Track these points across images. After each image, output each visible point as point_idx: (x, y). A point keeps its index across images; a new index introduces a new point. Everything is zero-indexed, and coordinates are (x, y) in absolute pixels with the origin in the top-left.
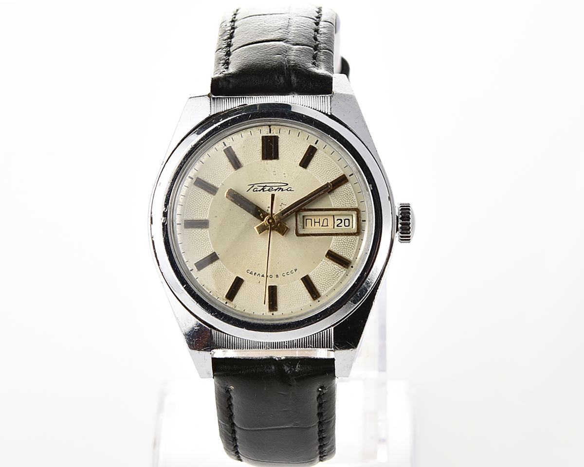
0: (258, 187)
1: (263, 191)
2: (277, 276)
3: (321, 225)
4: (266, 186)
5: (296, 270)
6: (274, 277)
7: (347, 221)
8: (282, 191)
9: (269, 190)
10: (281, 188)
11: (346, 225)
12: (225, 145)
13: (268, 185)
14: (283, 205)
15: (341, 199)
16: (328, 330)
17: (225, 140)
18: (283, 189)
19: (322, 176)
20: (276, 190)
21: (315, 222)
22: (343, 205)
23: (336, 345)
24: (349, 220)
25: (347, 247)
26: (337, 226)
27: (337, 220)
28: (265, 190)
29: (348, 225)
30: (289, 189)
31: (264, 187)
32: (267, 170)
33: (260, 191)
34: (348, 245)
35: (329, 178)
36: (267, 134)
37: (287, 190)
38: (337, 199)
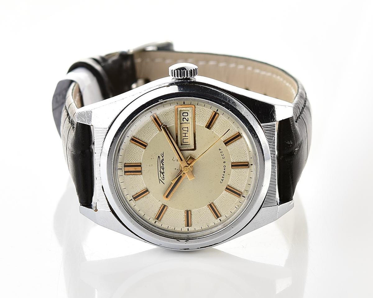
0: (161, 177)
1: (164, 173)
2: (224, 162)
3: (187, 132)
4: (160, 171)
5: (220, 150)
6: (225, 164)
7: (184, 114)
8: (163, 160)
9: (163, 169)
10: (162, 161)
11: (187, 115)
12: (132, 200)
13: (159, 170)
14: (173, 159)
15: (169, 119)
16: (263, 127)
17: (128, 200)
18: (162, 160)
19: (152, 133)
20: (163, 164)
21: (185, 136)
22: (173, 118)
23: (273, 121)
24: (183, 113)
25: (203, 114)
26: (188, 121)
27: (183, 121)
28: (163, 172)
29: (187, 114)
30: (162, 156)
31: (161, 172)
32: (149, 171)
33: (164, 175)
34: (201, 114)
35: (154, 128)
36: (122, 171)
37: (163, 157)
38: (169, 122)
